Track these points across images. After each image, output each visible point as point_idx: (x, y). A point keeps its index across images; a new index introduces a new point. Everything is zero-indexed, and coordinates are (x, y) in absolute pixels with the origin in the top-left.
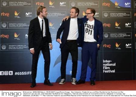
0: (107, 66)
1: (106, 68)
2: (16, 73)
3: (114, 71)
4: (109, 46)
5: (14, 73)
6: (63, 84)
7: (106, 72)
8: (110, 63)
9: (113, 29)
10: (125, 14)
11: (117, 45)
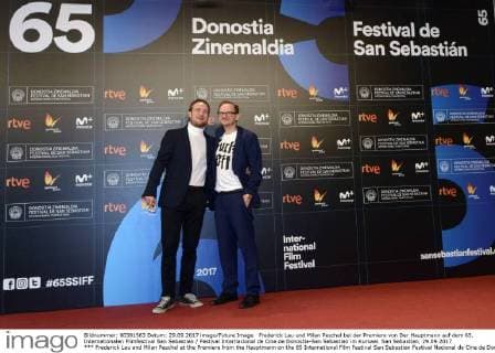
0: (295, 253)
1: (292, 257)
2: (49, 284)
3: (312, 264)
4: (297, 199)
5: (43, 283)
6: (163, 311)
7: (291, 266)
8: (302, 243)
9: (306, 156)
10: (334, 117)
11: (318, 197)
